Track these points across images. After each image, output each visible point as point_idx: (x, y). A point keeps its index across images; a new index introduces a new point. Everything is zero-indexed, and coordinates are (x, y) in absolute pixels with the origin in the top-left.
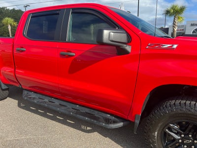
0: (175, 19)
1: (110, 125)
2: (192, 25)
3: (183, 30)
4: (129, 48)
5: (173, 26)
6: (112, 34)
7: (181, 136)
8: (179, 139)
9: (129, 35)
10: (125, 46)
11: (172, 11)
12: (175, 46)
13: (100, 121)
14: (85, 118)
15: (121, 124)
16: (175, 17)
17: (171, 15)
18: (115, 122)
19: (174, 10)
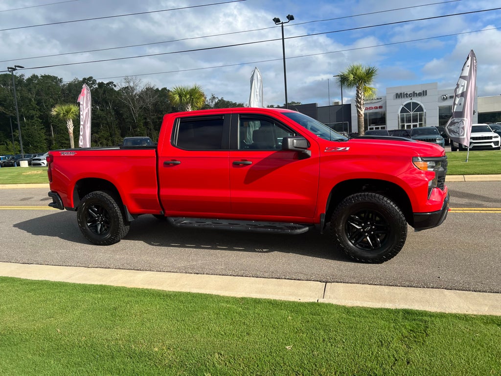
0: (358, 92)
1: (296, 230)
2: (399, 96)
3: (381, 107)
4: (309, 153)
5: (357, 106)
6: (295, 141)
7: (362, 226)
8: (360, 229)
9: (308, 142)
10: (306, 150)
11: (351, 77)
12: (348, 149)
13: (284, 230)
14: (267, 229)
15: (307, 228)
16: (358, 87)
17: (350, 85)
18: (300, 228)
19: (355, 75)
